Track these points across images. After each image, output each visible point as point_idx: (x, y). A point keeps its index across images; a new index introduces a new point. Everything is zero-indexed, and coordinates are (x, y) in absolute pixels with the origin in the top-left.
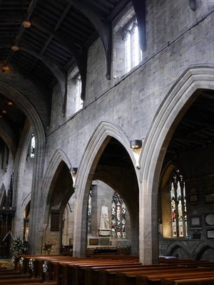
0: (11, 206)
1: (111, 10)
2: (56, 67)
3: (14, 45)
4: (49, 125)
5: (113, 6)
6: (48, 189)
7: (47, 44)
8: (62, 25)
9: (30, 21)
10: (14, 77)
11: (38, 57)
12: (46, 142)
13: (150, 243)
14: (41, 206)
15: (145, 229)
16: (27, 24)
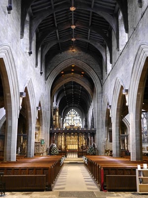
0: (93, 128)
1: (114, 7)
2: (99, 44)
3: (72, 38)
4: (102, 79)
5: (114, 5)
6: (105, 118)
7: (89, 33)
8: (92, 22)
9: (74, 25)
10: (80, 54)
11: (87, 41)
12: (102, 90)
13: (135, 149)
14: (103, 128)
15: (132, 141)
16: (73, 27)
